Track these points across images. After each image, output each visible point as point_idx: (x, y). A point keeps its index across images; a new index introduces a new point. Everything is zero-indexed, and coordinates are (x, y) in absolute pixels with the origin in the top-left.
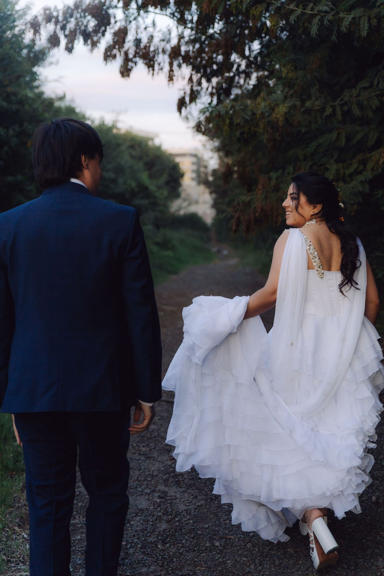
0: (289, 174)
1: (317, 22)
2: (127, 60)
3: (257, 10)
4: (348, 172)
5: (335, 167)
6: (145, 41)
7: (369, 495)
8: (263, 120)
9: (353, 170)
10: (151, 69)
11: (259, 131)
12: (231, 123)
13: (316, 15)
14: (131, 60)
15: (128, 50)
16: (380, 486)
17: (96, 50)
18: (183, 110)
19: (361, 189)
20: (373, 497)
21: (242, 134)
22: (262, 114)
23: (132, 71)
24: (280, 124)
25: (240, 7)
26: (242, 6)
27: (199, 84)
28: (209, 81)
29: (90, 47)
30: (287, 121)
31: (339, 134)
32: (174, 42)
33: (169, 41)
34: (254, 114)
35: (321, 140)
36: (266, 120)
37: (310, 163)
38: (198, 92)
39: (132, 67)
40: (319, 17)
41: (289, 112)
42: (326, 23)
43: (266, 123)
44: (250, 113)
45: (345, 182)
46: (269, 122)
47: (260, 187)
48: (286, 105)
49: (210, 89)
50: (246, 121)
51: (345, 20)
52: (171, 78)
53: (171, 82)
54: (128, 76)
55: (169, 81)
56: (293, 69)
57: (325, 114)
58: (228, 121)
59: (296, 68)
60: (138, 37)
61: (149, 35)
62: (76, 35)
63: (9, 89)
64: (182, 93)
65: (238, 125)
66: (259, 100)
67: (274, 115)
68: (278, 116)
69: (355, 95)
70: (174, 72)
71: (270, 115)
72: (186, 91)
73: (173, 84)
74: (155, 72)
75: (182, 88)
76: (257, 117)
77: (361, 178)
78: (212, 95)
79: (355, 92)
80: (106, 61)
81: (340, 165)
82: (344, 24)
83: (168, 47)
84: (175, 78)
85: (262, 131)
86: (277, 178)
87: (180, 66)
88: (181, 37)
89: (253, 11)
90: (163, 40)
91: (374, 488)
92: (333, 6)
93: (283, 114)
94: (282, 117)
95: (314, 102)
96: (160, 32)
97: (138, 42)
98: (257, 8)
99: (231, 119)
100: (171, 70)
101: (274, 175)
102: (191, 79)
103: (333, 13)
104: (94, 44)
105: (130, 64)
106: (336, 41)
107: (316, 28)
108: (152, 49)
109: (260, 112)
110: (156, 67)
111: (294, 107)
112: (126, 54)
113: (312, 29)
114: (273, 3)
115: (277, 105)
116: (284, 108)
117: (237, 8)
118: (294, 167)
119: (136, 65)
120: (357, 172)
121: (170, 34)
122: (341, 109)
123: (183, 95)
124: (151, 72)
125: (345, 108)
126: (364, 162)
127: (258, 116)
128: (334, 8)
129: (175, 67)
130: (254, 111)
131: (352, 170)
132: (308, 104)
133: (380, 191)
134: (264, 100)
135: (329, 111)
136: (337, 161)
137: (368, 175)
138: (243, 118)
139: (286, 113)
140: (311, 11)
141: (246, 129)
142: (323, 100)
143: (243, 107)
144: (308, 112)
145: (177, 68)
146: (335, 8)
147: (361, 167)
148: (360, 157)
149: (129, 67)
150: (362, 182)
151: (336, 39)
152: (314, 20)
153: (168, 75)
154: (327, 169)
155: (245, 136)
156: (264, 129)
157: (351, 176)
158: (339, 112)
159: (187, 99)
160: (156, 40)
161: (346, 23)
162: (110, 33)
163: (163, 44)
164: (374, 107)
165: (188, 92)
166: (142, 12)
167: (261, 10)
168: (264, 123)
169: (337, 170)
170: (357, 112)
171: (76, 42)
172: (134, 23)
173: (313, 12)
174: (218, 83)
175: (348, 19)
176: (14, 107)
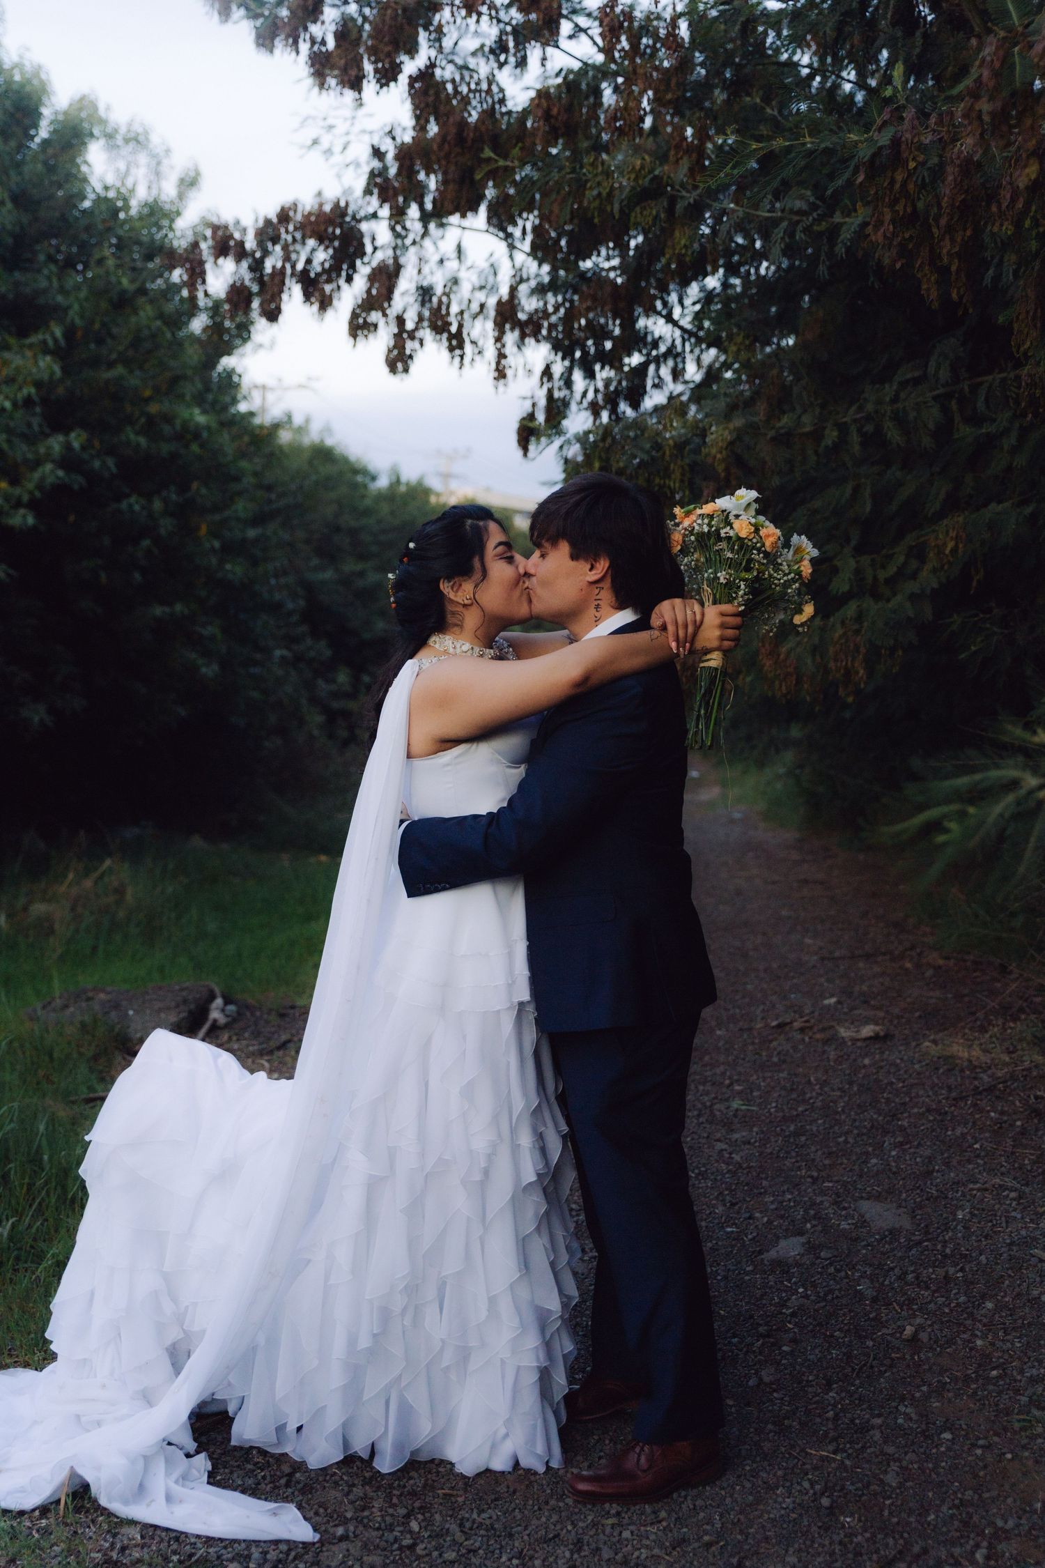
1: (782, 234)
2: (402, 335)
3: (645, 213)
4: (882, 575)
5: (852, 563)
6: (439, 290)
7: (899, 1323)
8: (680, 462)
9: (895, 569)
10: (458, 352)
11: (672, 485)
13: (781, 219)
14: (412, 336)
15: (404, 311)
16: (930, 1302)
17: (330, 313)
18: (532, 445)
19: (911, 613)
20: (908, 1328)
22: (679, 446)
23: (414, 359)
25: (609, 209)
26: (612, 204)
27: (568, 383)
28: (590, 375)
29: (316, 307)
30: (737, 460)
31: (856, 490)
32: (504, 291)
33: (494, 289)
34: (658, 447)
35: (817, 504)
36: (687, 461)
38: (566, 404)
39: (414, 351)
40: (785, 224)
41: (739, 440)
42: (800, 237)
43: (687, 468)
44: (648, 446)
45: (876, 596)
46: (694, 464)
48: (731, 425)
49: (590, 395)
51: (844, 228)
52: (501, 374)
53: (502, 381)
54: (406, 370)
55: (497, 379)
57: (823, 444)
60: (425, 284)
61: (449, 275)
62: (284, 284)
63: (153, 408)
64: (527, 407)
67: (705, 450)
68: (715, 451)
69: (888, 399)
70: (508, 358)
71: (695, 450)
72: (536, 400)
73: (505, 385)
74: (467, 360)
75: (529, 394)
76: (664, 454)
77: (912, 587)
78: (595, 409)
79: (889, 390)
80: (355, 339)
81: (865, 560)
82: (842, 237)
83: (492, 302)
84: (509, 373)
85: (677, 485)
87: (520, 344)
88: (519, 279)
89: (636, 217)
90: (482, 288)
91: (915, 1307)
92: (817, 198)
93: (725, 446)
94: (721, 452)
95: (800, 417)
96: (472, 270)
97: (425, 293)
98: (645, 208)
100: (501, 356)
102: (547, 373)
103: (815, 215)
104: (325, 303)
105: (410, 346)
106: (827, 277)
107: (779, 249)
108: (454, 309)
109: (672, 443)
110: (468, 350)
111: (752, 428)
112: (400, 321)
113: (773, 250)
114: (682, 197)
116: (727, 432)
117: (601, 210)
119: (422, 344)
120: (905, 575)
121: (495, 274)
122: (859, 430)
123: (530, 410)
124: (457, 359)
125: (869, 428)
126: (919, 553)
127: (668, 452)
128: (818, 202)
129: (510, 349)
131: (892, 570)
132: (786, 421)
133: (955, 616)
135: (831, 435)
136: (859, 551)
137: (928, 579)
139: (731, 443)
140: (769, 211)
142: (818, 411)
144: (784, 439)
145: (515, 349)
146: (820, 204)
147: (914, 564)
148: (910, 540)
149: (408, 352)
150: (913, 597)
151: (826, 273)
152: (776, 231)
153: (494, 366)
156: (682, 481)
157: (888, 581)
158: (855, 438)
159: (540, 422)
160: (465, 289)
161: (846, 235)
162: (363, 276)
163: (480, 296)
164: (931, 426)
165: (542, 402)
166: (432, 226)
167: (654, 212)
168: (682, 467)
169: (858, 572)
170: (894, 435)
171: (285, 296)
172: (412, 250)
173: (774, 215)
174: (608, 382)
175: (850, 224)
176: (165, 448)
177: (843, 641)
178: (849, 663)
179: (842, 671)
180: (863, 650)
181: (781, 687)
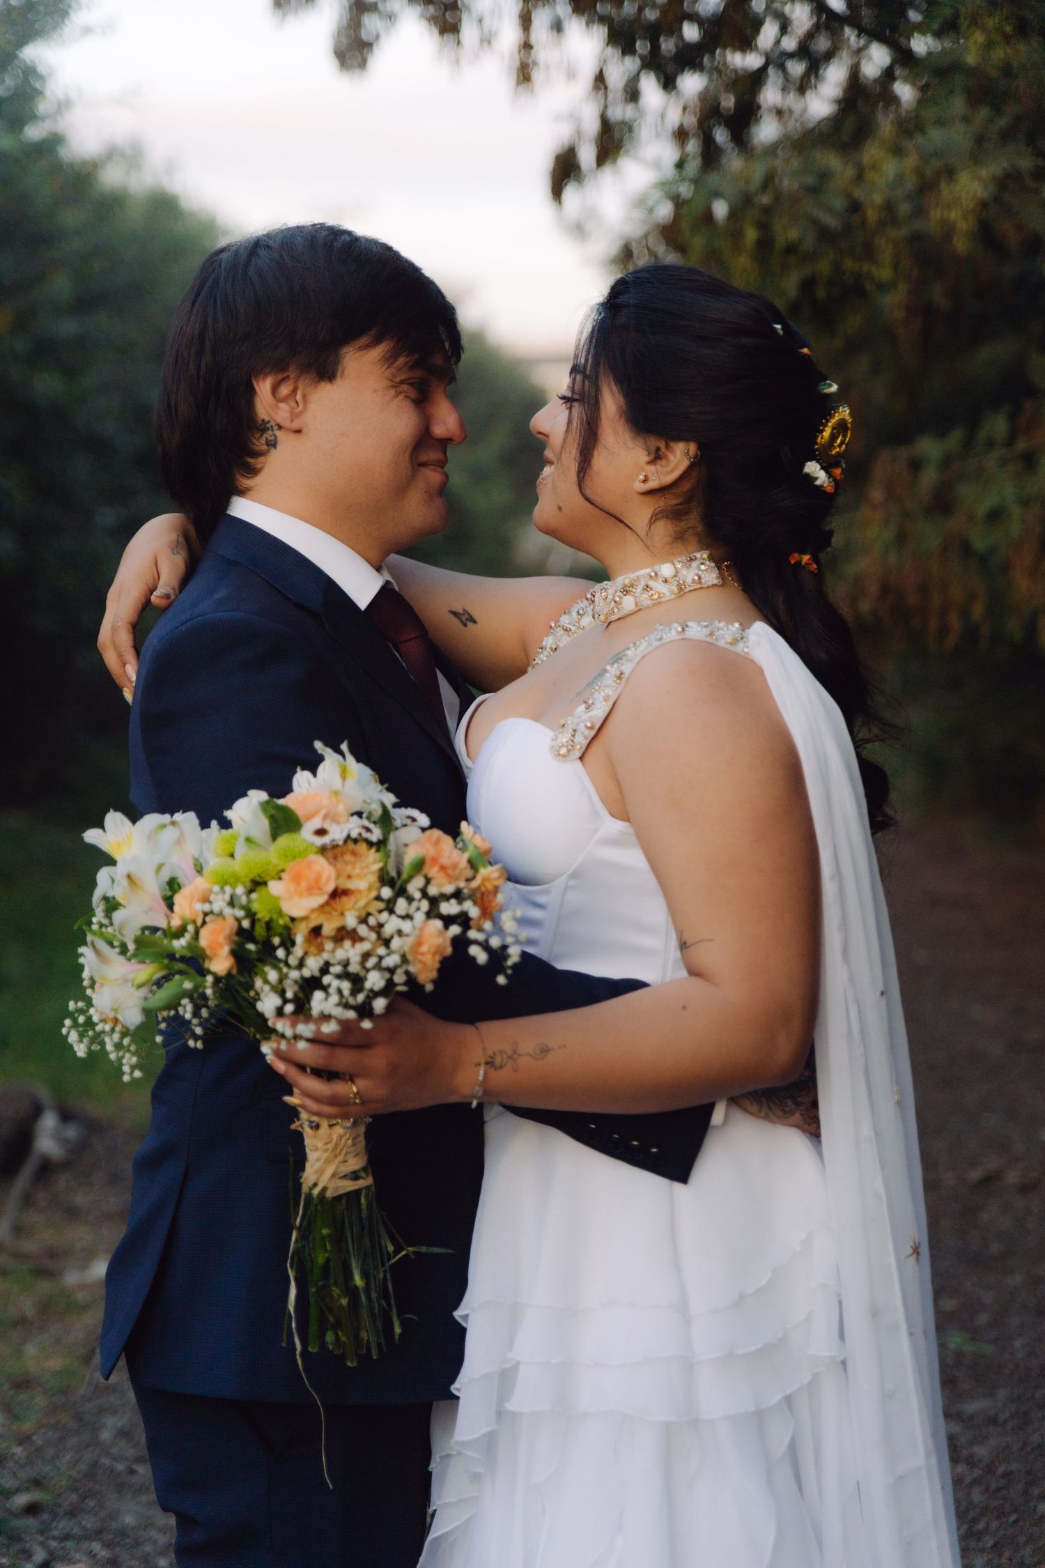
8: (892, 233)
10: (448, 37)
11: (876, 273)
12: (764, 245)
14: (376, 8)
18: (570, 192)
21: (808, 285)
22: (889, 207)
23: (375, 48)
24: (961, 245)
27: (632, 94)
28: (668, 84)
30: (986, 233)
34: (855, 207)
36: (903, 232)
38: (628, 128)
39: (378, 37)
41: (997, 199)
43: (903, 245)
44: (839, 203)
46: (916, 238)
47: (877, 494)
48: (984, 172)
49: (673, 116)
50: (825, 235)
52: (524, 74)
53: (525, 85)
54: (363, 64)
55: (519, 83)
56: (1008, 29)
58: (751, 235)
59: (1022, 29)
65: (791, 249)
66: (872, 152)
67: (936, 214)
68: (954, 215)
70: (535, 48)
71: (919, 212)
72: (581, 123)
73: (531, 94)
74: (466, 52)
76: (866, 219)
78: (681, 135)
84: (537, 75)
85: (887, 272)
87: (558, 27)
94: (966, 221)
99: (764, 226)
100: (527, 46)
101: (930, 448)
102: (600, 80)
105: (370, 24)
109: (878, 199)
110: (469, 32)
111: (1008, 182)
115: (950, 173)
116: (975, 185)
119: (390, 25)
123: (570, 141)
124: (450, 49)
127: (872, 215)
130: (858, 193)
134: (898, 151)
138: (815, 222)
139: (984, 205)
141: (824, 266)
143: (810, 180)
145: (549, 36)
149: (366, 35)
153: (513, 62)
155: (821, 293)
156: (896, 267)
159: (587, 155)
165: (591, 125)
168: (896, 243)
174: (703, 96)
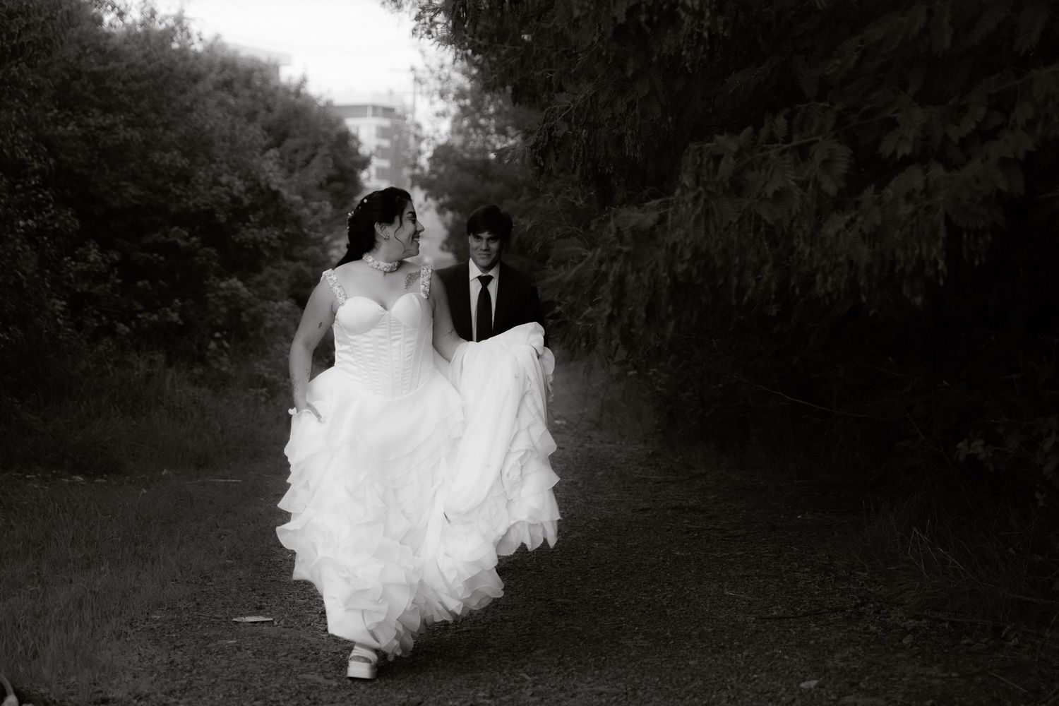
0: (772, 139)
4: (955, 133)
5: (917, 117)
9: (973, 126)
19: (1003, 185)
35: (874, 33)
37: (839, 107)
45: (949, 165)
77: (997, 149)
81: (932, 111)
86: (738, 155)
101: (727, 143)
118: (789, 118)
120: (985, 134)
126: (1003, 103)
131: (968, 126)
136: (922, 99)
147: (996, 118)
148: (988, 85)
150: (1004, 163)
154: (891, 124)
157: (964, 143)
169: (925, 128)
177: (914, 221)
178: (924, 251)
179: (914, 262)
180: (942, 233)
181: (825, 280)
